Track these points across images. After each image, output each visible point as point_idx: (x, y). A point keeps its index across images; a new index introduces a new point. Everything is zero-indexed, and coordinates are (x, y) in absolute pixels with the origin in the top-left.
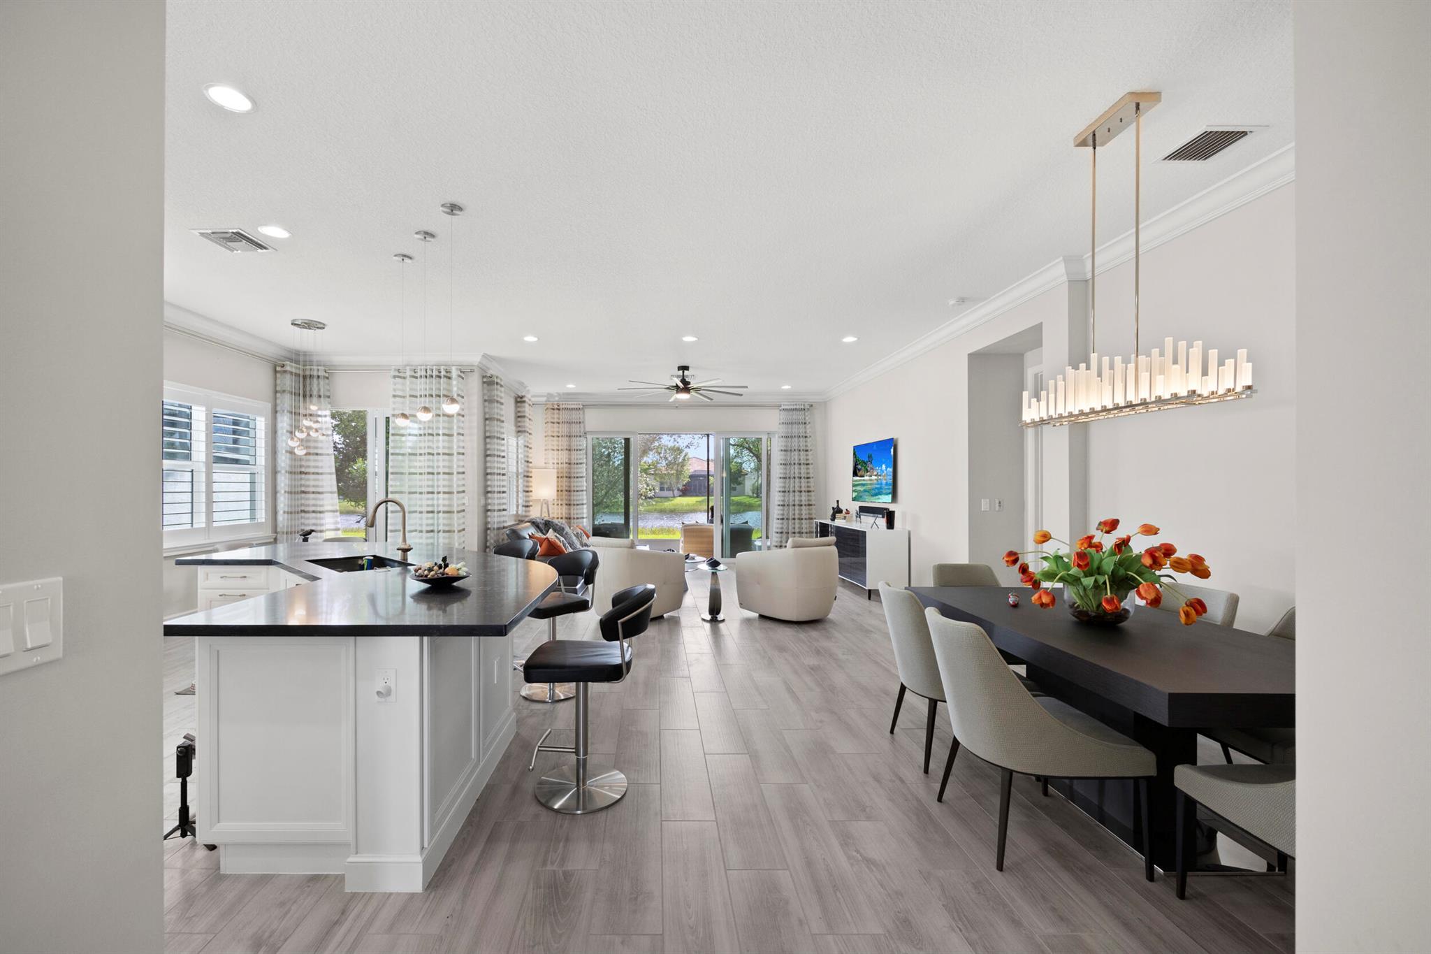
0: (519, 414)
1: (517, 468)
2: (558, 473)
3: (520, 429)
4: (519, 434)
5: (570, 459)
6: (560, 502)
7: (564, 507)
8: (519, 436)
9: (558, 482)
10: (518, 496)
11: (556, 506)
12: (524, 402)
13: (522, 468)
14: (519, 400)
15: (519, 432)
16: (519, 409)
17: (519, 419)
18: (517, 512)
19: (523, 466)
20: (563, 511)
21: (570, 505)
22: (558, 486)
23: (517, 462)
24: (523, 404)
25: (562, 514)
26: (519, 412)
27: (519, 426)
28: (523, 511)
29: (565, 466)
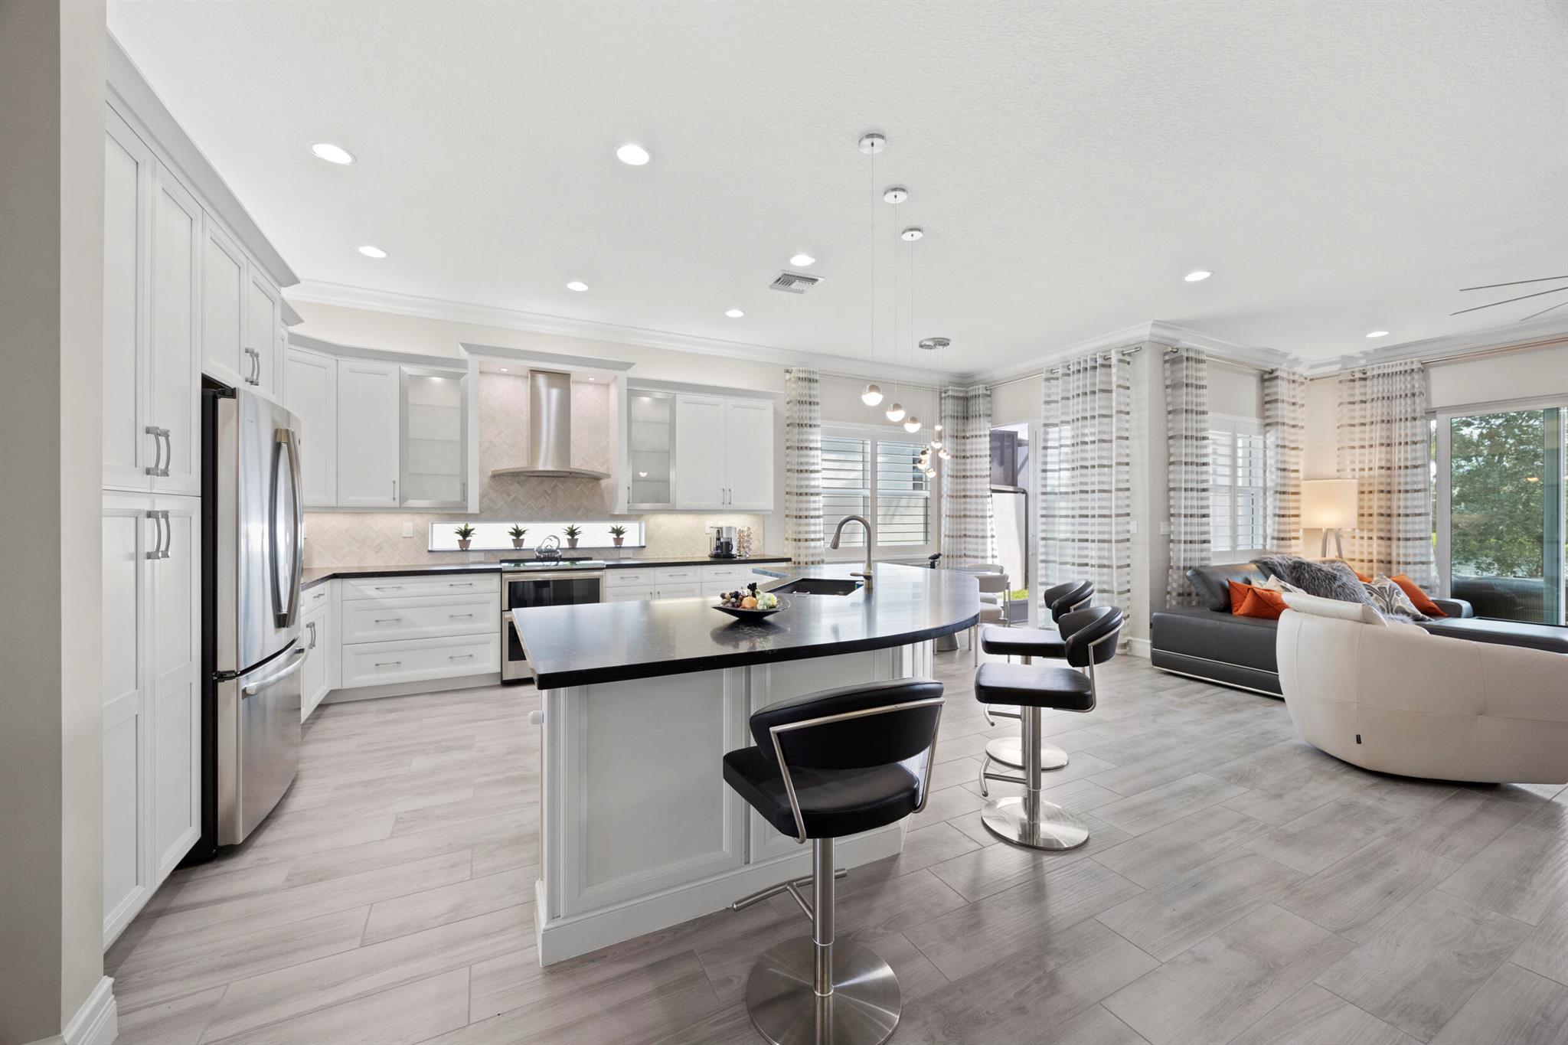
0: (1268, 399)
1: (1265, 480)
2: (1362, 485)
3: (1268, 421)
4: (1268, 428)
5: (1388, 460)
6: (1366, 535)
7: (1375, 542)
8: (1268, 431)
9: (1361, 500)
10: (1265, 522)
11: (1357, 541)
12: (1276, 378)
13: (1271, 480)
14: (1267, 376)
15: (1267, 425)
16: (1267, 391)
17: (1268, 406)
18: (1264, 546)
19: (1274, 477)
20: (1376, 549)
21: (1389, 539)
22: (1361, 507)
23: (1265, 471)
24: (1274, 383)
25: (1371, 553)
26: (1267, 395)
27: (1268, 417)
28: (1272, 545)
29: (1376, 472)
